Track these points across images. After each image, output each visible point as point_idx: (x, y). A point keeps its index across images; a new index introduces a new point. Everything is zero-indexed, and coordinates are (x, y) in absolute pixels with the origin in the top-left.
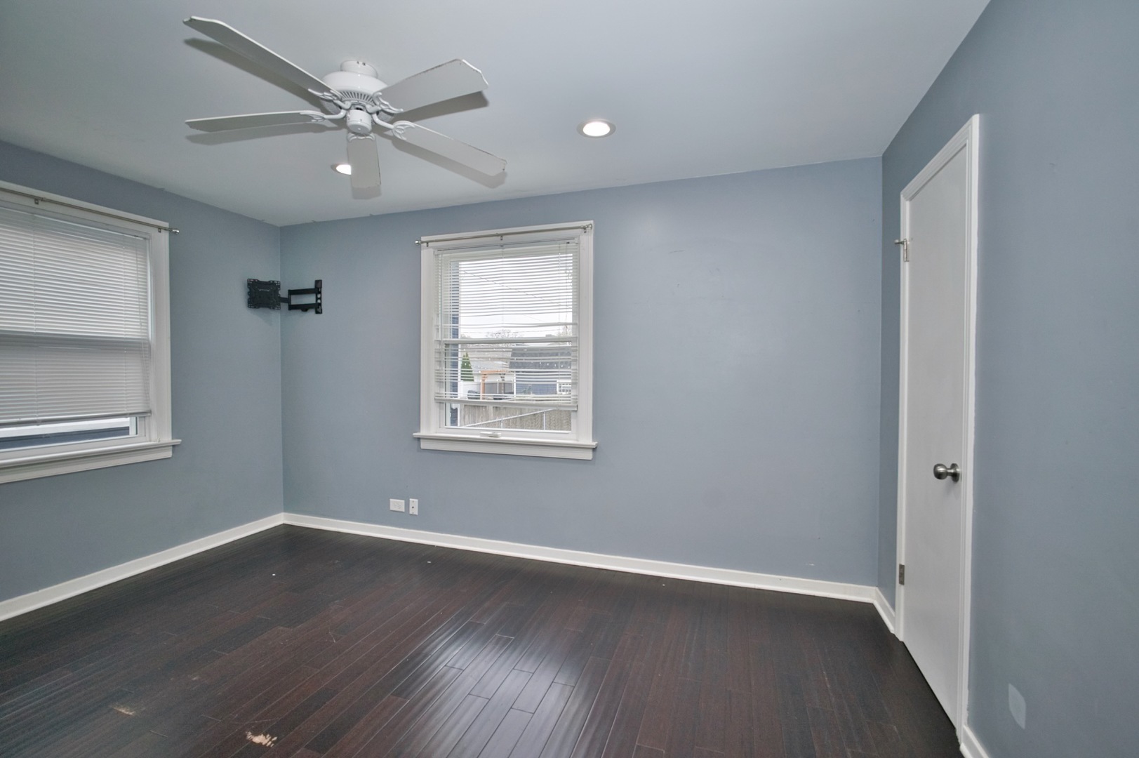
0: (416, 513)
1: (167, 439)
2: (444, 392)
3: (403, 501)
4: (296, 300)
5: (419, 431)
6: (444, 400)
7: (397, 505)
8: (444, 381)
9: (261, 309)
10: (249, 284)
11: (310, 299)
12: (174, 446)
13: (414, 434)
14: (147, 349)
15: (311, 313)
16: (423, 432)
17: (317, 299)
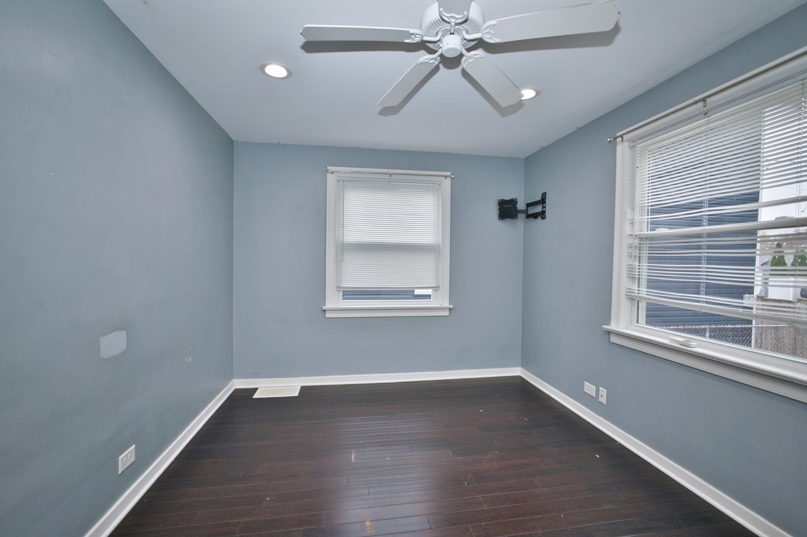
0: (604, 402)
1: (446, 304)
2: (637, 288)
3: (594, 387)
4: (532, 211)
5: (609, 324)
6: (636, 296)
7: (589, 388)
8: (637, 276)
9: (506, 220)
10: (499, 203)
11: (539, 209)
12: (450, 309)
13: (603, 326)
14: (438, 250)
15: (539, 219)
16: (613, 327)
17: (543, 207)
